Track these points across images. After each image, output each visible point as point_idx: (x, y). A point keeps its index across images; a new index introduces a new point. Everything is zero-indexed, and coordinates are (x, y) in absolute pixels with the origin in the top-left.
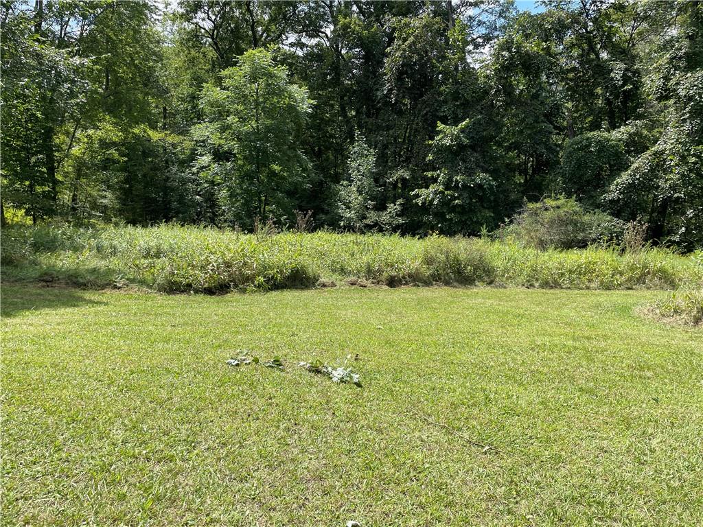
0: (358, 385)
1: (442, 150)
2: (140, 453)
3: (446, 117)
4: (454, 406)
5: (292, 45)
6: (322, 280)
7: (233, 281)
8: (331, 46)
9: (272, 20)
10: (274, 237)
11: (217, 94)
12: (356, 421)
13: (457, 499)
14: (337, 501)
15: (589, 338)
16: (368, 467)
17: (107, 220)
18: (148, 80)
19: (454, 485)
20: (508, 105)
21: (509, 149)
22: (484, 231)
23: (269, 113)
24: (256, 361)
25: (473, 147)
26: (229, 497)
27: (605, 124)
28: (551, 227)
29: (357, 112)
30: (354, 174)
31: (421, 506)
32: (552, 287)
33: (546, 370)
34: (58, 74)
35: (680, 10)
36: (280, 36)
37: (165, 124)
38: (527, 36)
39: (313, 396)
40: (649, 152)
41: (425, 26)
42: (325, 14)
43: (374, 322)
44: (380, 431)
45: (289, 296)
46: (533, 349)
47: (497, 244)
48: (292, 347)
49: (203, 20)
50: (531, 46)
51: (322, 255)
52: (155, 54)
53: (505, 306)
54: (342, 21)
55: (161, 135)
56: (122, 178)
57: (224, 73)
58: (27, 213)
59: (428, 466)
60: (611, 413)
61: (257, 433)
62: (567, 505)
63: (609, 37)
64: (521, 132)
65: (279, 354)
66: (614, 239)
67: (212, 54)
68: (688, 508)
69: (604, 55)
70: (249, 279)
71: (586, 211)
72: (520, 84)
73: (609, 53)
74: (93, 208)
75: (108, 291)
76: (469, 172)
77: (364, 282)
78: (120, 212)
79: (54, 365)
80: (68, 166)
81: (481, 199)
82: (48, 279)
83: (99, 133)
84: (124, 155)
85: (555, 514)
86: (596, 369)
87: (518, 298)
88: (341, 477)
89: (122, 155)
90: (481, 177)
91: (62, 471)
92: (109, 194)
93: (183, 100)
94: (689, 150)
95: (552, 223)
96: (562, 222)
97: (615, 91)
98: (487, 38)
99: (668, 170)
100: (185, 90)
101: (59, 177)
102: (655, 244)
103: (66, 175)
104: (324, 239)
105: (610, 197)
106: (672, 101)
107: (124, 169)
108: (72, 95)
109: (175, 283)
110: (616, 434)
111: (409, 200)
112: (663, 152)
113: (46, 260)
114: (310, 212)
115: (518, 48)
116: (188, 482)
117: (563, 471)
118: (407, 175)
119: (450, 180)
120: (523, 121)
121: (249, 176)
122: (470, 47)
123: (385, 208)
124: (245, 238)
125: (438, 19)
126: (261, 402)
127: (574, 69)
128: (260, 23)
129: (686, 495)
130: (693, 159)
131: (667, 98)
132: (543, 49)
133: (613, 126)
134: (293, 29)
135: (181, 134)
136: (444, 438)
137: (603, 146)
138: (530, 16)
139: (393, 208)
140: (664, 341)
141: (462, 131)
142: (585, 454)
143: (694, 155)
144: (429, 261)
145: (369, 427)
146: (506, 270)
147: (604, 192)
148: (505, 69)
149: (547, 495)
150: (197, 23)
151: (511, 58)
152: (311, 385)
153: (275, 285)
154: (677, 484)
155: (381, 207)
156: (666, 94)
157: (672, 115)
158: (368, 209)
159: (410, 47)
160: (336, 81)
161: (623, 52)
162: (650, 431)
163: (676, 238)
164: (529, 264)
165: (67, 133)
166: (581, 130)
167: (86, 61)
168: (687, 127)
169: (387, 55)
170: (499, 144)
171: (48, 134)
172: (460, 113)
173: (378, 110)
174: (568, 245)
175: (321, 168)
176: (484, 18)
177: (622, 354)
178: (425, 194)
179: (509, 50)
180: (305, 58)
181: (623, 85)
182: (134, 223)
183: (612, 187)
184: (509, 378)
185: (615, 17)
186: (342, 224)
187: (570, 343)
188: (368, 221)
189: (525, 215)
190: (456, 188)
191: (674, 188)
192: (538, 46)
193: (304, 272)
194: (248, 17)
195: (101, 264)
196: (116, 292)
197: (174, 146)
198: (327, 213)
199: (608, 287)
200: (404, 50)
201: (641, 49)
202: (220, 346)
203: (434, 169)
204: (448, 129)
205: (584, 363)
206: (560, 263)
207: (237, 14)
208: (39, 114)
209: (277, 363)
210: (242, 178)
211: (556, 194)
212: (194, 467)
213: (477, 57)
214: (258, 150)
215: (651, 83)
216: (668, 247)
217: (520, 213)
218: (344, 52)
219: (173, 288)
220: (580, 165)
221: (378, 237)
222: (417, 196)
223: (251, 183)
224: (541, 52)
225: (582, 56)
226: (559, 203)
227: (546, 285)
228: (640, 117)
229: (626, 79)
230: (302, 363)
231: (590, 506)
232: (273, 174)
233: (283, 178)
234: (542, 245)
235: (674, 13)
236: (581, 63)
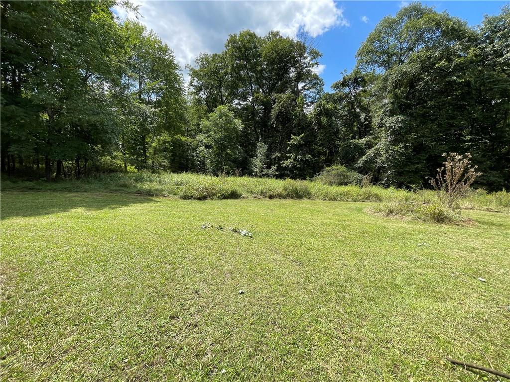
0: (251, 237)
1: (293, 146)
2: (163, 261)
3: (295, 133)
4: (288, 246)
5: (236, 104)
6: (243, 196)
7: (209, 195)
8: (251, 104)
9: (229, 95)
10: (225, 178)
11: (207, 123)
12: (248, 251)
13: (284, 283)
14: (237, 282)
15: (344, 221)
16: (250, 269)
17: (165, 171)
18: (181, 118)
19: (284, 277)
20: (319, 129)
21: (320, 146)
22: (308, 178)
23: (226, 130)
24: (212, 226)
25: (305, 145)
26: (195, 279)
27: (357, 137)
28: (334, 177)
29: (261, 131)
30: (258, 155)
31: (270, 285)
32: (333, 200)
33: (326, 233)
34: (146, 115)
35: (389, 92)
36: (232, 101)
37: (187, 134)
38: (328, 102)
39: (233, 241)
40: (374, 148)
41: (288, 97)
42: (249, 92)
43: (261, 212)
44: (257, 255)
45: (230, 201)
46: (322, 225)
47: (313, 183)
48: (227, 222)
49: (203, 94)
50: (329, 106)
51: (244, 186)
52: (184, 107)
53: (314, 207)
54: (256, 95)
55: (186, 139)
56: (171, 155)
57: (209, 115)
58: (136, 168)
59: (274, 269)
60: (350, 250)
61: (209, 255)
62: (327, 286)
63: (360, 103)
64: (324, 139)
65: (222, 224)
66: (359, 182)
67: (206, 108)
68: (377, 290)
69: (358, 110)
70: (214, 194)
71: (348, 171)
72: (324, 120)
73: (360, 109)
74: (160, 166)
75: (161, 198)
76: (304, 155)
77: (259, 196)
78: (170, 168)
79: (135, 226)
80: (151, 150)
81: (308, 165)
82: (140, 193)
83: (162, 138)
84: (172, 146)
85: (322, 290)
86: (346, 233)
87: (320, 204)
88: (239, 273)
89: (171, 146)
90: (308, 157)
91: (132, 267)
92: (166, 161)
93: (195, 125)
94: (389, 148)
95: (335, 175)
96: (339, 175)
97: (361, 124)
98: (312, 103)
99: (381, 156)
100: (195, 121)
101: (148, 155)
102: (374, 184)
103: (150, 153)
104: (245, 180)
105: (358, 165)
106: (383, 129)
107: (172, 151)
108: (152, 123)
109: (187, 195)
110: (351, 258)
111: (280, 165)
112: (379, 148)
113: (139, 185)
114: (240, 169)
115: (324, 106)
116: (179, 273)
117: (328, 273)
118: (279, 155)
119: (296, 157)
120: (325, 135)
121: (217, 155)
122: (306, 106)
123: (271, 168)
124: (214, 178)
125: (293, 95)
126: (212, 243)
127: (346, 115)
128: (224, 96)
129: (376, 284)
130: (391, 151)
131: (382, 127)
132: (334, 107)
133: (360, 138)
134: (237, 98)
135: (193, 138)
136: (282, 259)
137: (356, 146)
138: (329, 94)
139: (274, 168)
140: (374, 222)
141: (301, 138)
142: (337, 266)
143: (391, 150)
144: (285, 189)
145: (253, 254)
146: (316, 193)
147: (356, 164)
148: (319, 114)
149: (321, 282)
150: (200, 96)
151: (321, 110)
152: (233, 236)
153: (225, 197)
154: (373, 280)
155: (269, 167)
156: (381, 126)
157: (383, 134)
158: (263, 168)
159: (281, 105)
160: (253, 118)
161: (365, 109)
162: (364, 258)
163: (383, 182)
164: (324, 191)
165: (151, 138)
166: (348, 139)
167: (157, 110)
168: (389, 139)
169: (273, 109)
170: (316, 144)
171: (144, 138)
172: (300, 132)
173: (269, 130)
174: (341, 184)
175: (246, 152)
176: (311, 95)
177: (357, 227)
178: (286, 163)
179: (320, 107)
180: (241, 109)
181: (364, 122)
182: (174, 172)
183: (359, 162)
184: (311, 236)
185: (362, 95)
186: (254, 174)
187: (337, 222)
188: (264, 173)
189: (325, 172)
190: (298, 161)
191: (383, 162)
192: (331, 105)
193: (236, 192)
194: (220, 94)
195: (160, 187)
196: (164, 198)
197: (191, 143)
198: (247, 169)
199: (355, 201)
200: (279, 107)
201: (373, 108)
202: (199, 220)
203: (290, 153)
204: (295, 137)
205: (342, 231)
206: (336, 191)
207: (215, 92)
208: (138, 130)
209: (221, 228)
210: (215, 155)
211: (337, 164)
212: (183, 267)
213: (308, 110)
214: (222, 145)
215: (376, 121)
216: (379, 186)
217: (323, 171)
218: (256, 107)
219: (186, 197)
220: (347, 153)
221: (267, 179)
222: (283, 163)
223: (219, 157)
224: (333, 108)
225: (349, 110)
226: (338, 167)
227: (331, 199)
228: (371, 134)
229: (366, 120)
230: (230, 228)
231: (337, 287)
232: (227, 153)
233: (231, 155)
234: (331, 184)
235: (386, 93)
236: (348, 113)
